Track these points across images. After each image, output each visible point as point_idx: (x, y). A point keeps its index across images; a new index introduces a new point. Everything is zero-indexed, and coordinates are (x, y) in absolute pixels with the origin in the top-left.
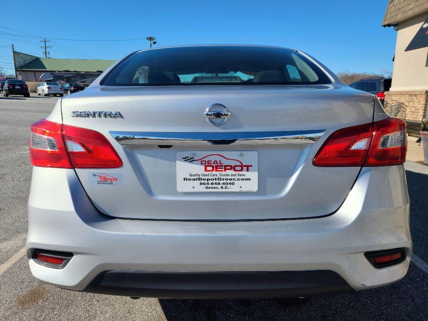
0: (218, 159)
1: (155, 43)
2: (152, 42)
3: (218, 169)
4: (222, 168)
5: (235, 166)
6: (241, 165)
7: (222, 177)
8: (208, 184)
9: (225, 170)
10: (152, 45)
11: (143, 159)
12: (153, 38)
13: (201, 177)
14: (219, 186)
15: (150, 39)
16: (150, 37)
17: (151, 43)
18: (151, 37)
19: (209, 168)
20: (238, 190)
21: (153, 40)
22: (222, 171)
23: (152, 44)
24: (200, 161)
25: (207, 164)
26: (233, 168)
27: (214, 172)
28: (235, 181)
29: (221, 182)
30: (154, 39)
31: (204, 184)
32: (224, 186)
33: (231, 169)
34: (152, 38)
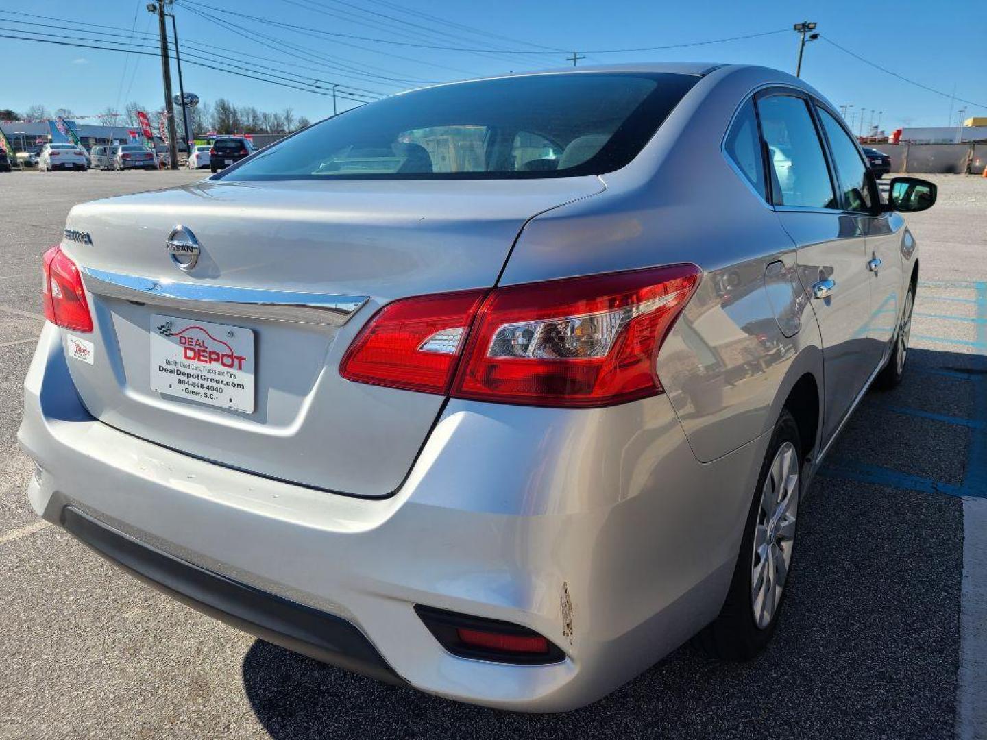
0: (201, 336)
1: (814, 37)
2: (809, 34)
3: (202, 358)
4: (206, 357)
5: (224, 355)
6: (230, 354)
7: (208, 375)
8: (188, 383)
9: (211, 360)
10: (807, 43)
11: (118, 321)
12: (811, 26)
13: (180, 368)
14: (202, 391)
15: (805, 27)
16: (803, 22)
17: (803, 39)
18: (806, 22)
19: (190, 354)
20: (226, 405)
21: (810, 29)
22: (206, 362)
23: (806, 40)
24: (178, 336)
25: (187, 344)
26: (220, 359)
27: (196, 363)
28: (222, 386)
29: (206, 384)
30: (814, 28)
31: (183, 382)
32: (209, 392)
33: (217, 360)
34: (808, 27)
